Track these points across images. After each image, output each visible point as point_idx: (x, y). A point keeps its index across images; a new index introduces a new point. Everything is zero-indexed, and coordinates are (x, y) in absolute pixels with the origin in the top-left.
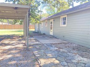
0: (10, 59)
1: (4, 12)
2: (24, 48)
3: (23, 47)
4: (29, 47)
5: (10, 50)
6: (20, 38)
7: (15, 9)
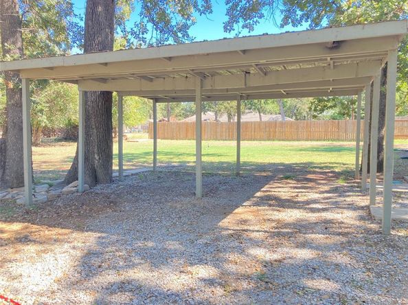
0: (310, 269)
1: (280, 68)
2: (368, 231)
3: (358, 223)
4: (393, 232)
5: (301, 227)
6: (341, 183)
7: (331, 48)
